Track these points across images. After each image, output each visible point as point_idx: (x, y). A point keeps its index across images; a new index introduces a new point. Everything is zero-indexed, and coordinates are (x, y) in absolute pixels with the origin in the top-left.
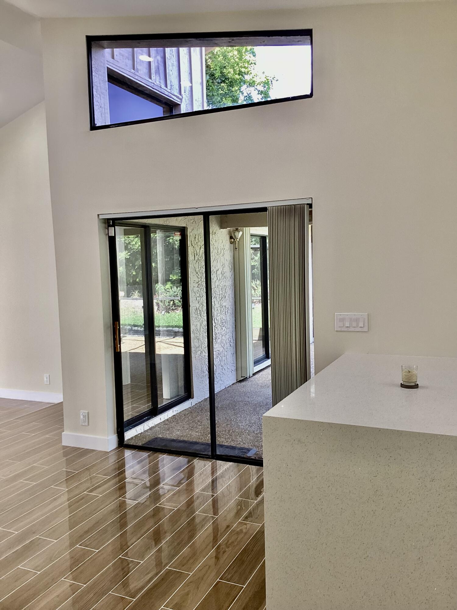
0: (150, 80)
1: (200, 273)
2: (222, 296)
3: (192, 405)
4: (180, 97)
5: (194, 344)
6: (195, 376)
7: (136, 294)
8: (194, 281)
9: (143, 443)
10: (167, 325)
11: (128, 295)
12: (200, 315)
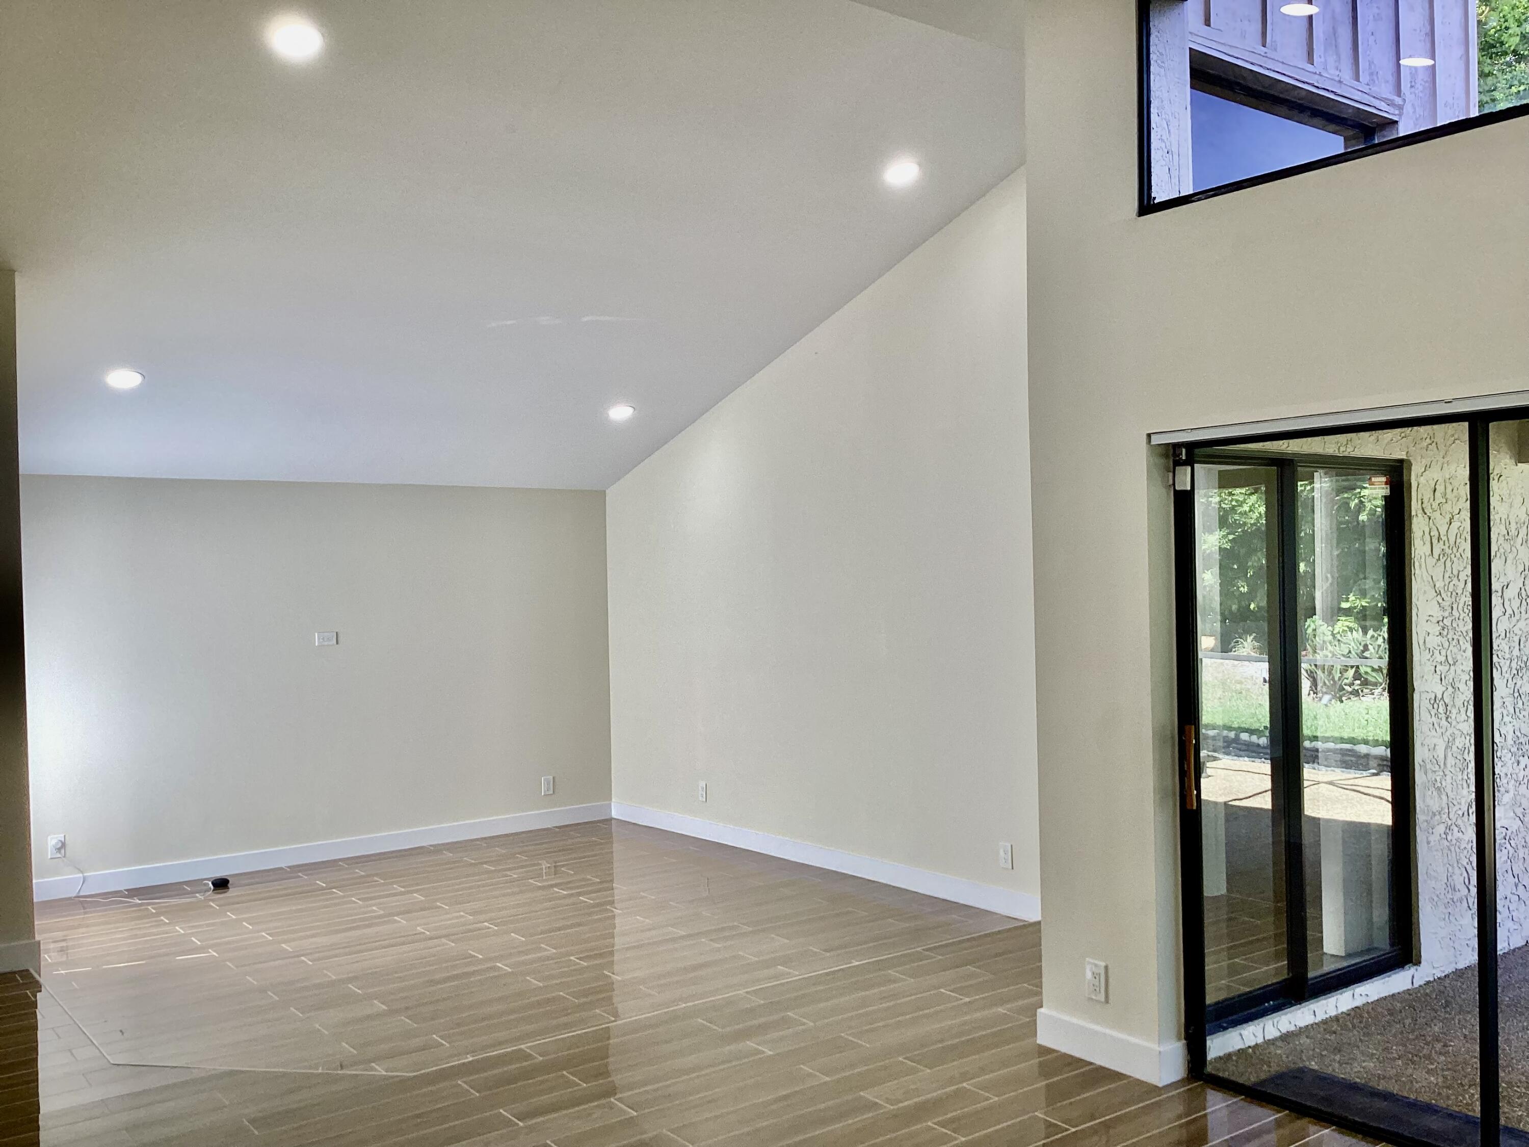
0: (1309, 67)
1: (1449, 594)
2: (1519, 663)
3: (1416, 985)
4: (1399, 101)
5: (1424, 801)
6: (1427, 898)
7: (1248, 646)
8: (1428, 618)
9: (1263, 1076)
10: (1336, 734)
11: (1226, 646)
12: (1447, 718)
